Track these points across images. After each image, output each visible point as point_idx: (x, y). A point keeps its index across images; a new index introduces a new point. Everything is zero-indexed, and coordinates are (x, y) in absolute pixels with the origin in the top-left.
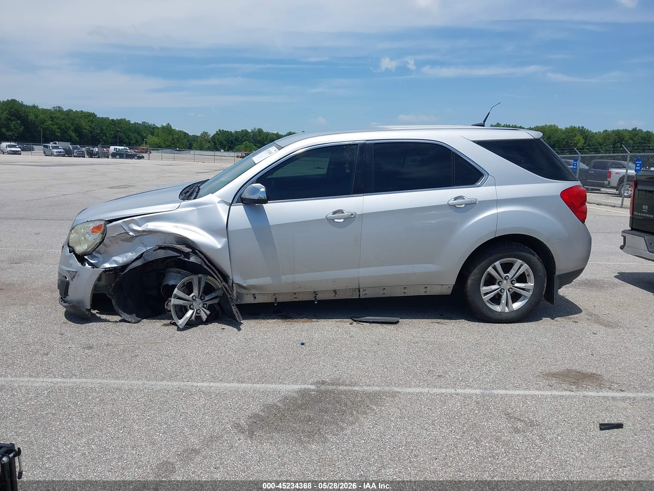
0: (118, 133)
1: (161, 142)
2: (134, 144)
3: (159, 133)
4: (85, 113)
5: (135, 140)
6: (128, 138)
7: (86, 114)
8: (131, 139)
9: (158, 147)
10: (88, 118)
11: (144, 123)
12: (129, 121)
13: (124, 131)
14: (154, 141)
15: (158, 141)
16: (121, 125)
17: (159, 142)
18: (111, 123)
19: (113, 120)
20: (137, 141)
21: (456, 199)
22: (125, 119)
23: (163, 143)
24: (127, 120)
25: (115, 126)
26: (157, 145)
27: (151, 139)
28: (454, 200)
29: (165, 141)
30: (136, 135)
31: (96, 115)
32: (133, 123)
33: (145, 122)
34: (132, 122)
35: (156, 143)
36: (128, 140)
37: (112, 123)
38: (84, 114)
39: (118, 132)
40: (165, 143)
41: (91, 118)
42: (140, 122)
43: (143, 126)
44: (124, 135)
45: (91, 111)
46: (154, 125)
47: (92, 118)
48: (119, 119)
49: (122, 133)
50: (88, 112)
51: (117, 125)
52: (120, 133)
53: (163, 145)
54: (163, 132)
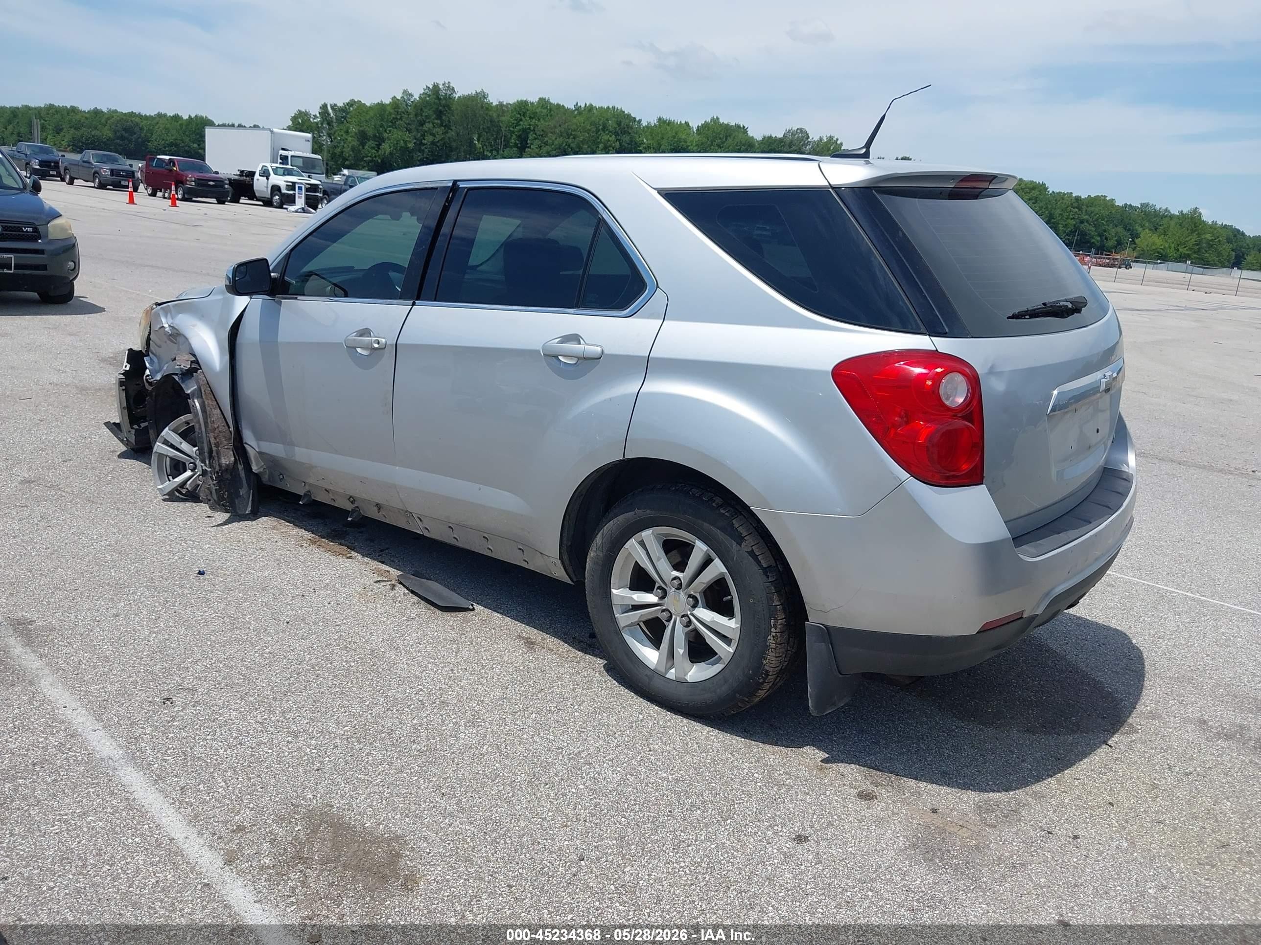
0: (1082, 225)
1: (1170, 247)
2: (1112, 248)
3: (1169, 227)
4: (1026, 183)
5: (1116, 240)
6: (1101, 235)
7: (1028, 185)
8: (1106, 239)
9: (1160, 257)
10: (1029, 193)
11: (1145, 205)
12: (1113, 200)
13: (1097, 220)
14: (1154, 244)
15: (1161, 245)
16: (1093, 209)
17: (1165, 247)
18: (1072, 204)
19: (1078, 199)
20: (1119, 243)
21: (567, 339)
22: (1105, 197)
23: (1173, 249)
24: (1108, 199)
25: (1080, 209)
26: (1158, 253)
27: (1148, 239)
28: (561, 342)
29: (1178, 245)
30: (1120, 229)
31: (1047, 188)
32: (1121, 205)
33: (1148, 204)
34: (1119, 203)
35: (1156, 249)
36: (1101, 238)
37: (1076, 205)
38: (1023, 186)
39: (1082, 222)
40: (1178, 250)
41: (1035, 193)
42: (1137, 204)
43: (1142, 211)
44: (1094, 229)
45: (1038, 179)
46: (1166, 210)
47: (1038, 193)
48: (1092, 196)
49: (1090, 224)
50: (1032, 182)
51: (1084, 208)
52: (1086, 224)
53: (1172, 253)
54: (1180, 225)
